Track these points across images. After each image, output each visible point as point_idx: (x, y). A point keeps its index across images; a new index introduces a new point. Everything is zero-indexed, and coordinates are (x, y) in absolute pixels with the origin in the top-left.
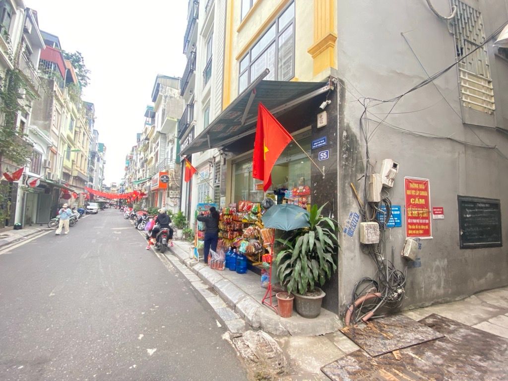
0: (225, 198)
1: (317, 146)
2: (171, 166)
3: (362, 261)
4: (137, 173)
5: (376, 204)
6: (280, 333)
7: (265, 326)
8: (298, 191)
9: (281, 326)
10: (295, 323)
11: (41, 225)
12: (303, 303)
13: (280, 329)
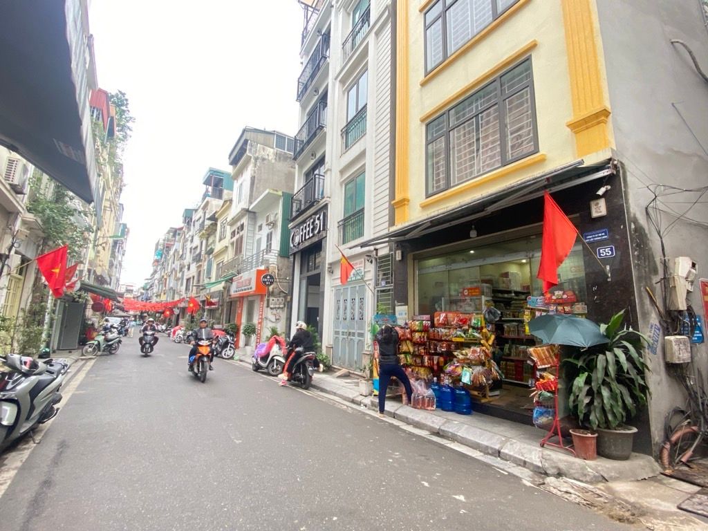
0: (407, 307)
1: (592, 240)
2: (271, 260)
3: (669, 386)
4: (186, 270)
5: (680, 312)
6: (592, 479)
7: (566, 472)
8: (554, 298)
9: (589, 470)
10: (607, 466)
11: (70, 352)
12: (612, 440)
13: (590, 474)
